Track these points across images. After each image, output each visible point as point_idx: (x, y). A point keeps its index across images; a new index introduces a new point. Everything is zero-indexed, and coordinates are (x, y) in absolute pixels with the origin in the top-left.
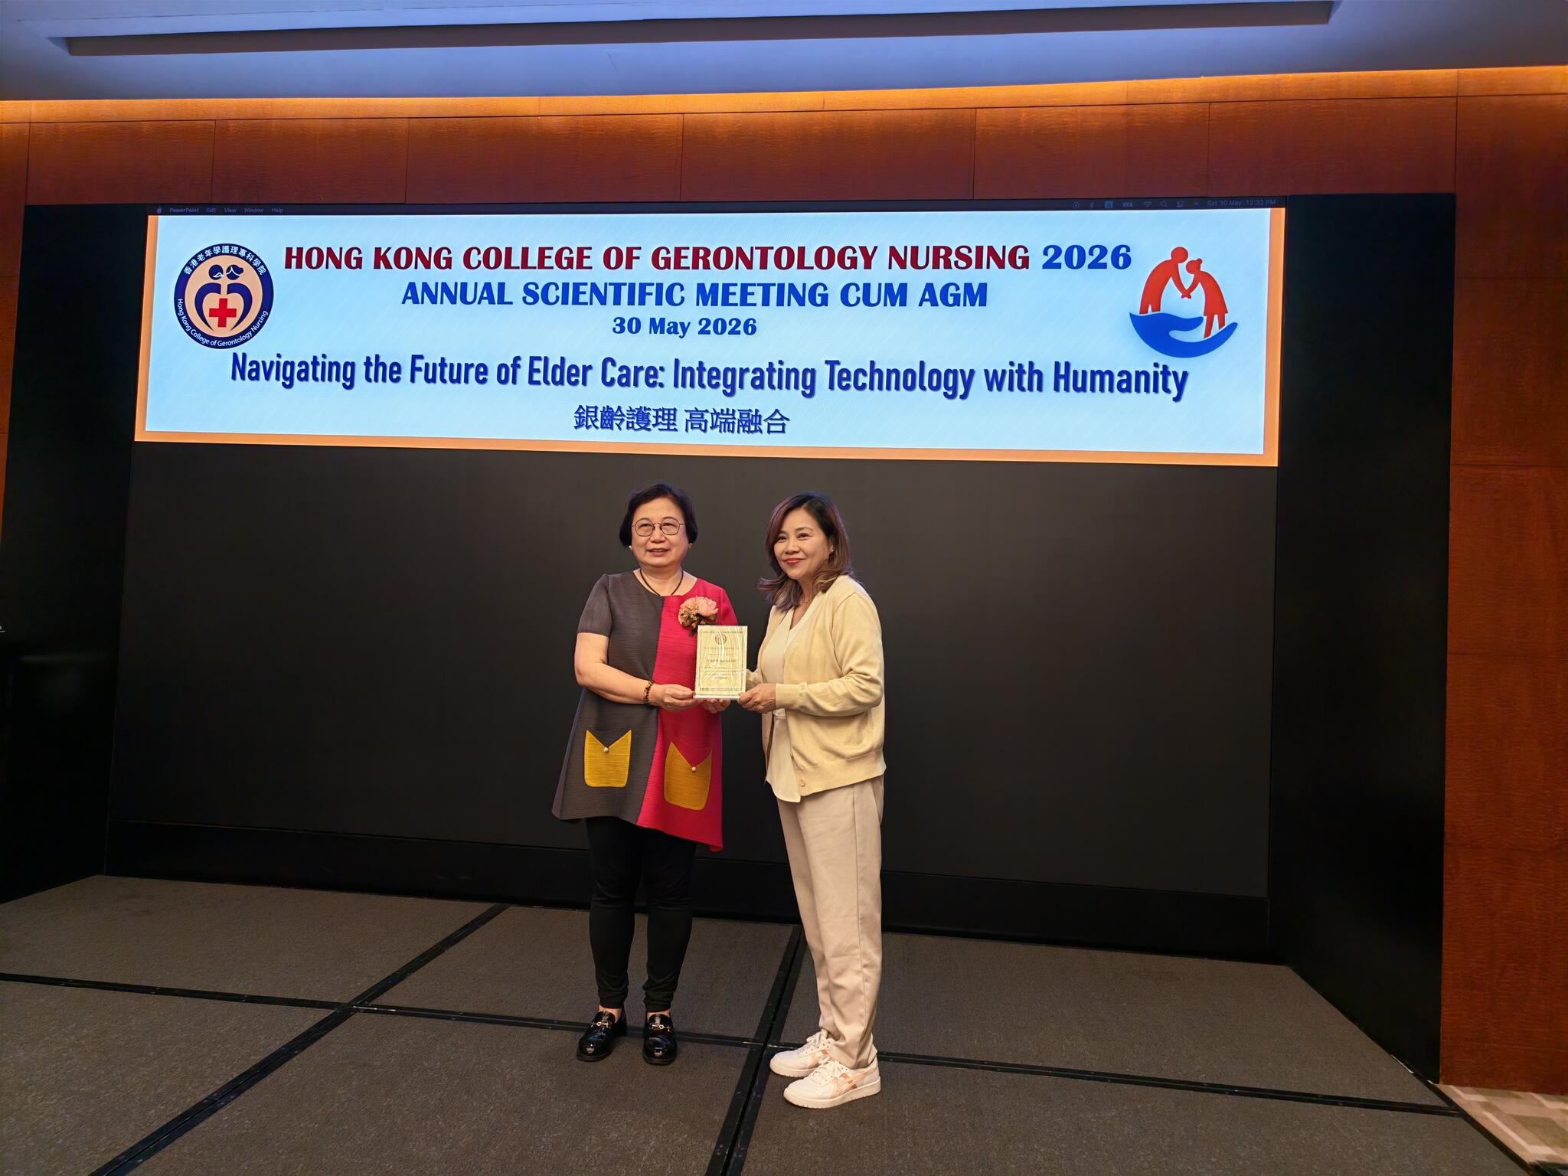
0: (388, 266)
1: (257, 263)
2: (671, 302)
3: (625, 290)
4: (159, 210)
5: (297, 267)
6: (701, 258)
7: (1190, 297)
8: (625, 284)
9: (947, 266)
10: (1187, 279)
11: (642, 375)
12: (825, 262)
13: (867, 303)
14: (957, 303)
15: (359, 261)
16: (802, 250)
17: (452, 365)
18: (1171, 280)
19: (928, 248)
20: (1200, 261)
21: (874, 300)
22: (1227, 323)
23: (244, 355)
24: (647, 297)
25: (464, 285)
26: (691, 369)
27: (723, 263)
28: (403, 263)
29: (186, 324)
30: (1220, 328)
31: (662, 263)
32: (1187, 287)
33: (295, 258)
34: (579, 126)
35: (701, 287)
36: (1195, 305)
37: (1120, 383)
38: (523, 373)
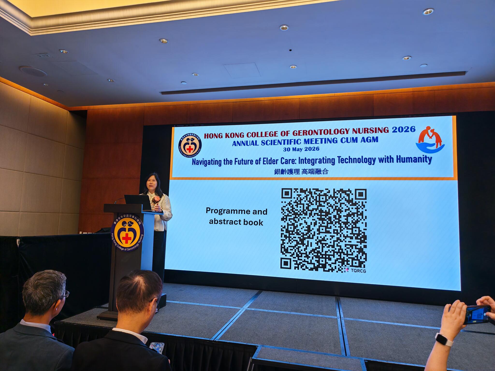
0: (229, 137)
1: (198, 137)
2: (297, 143)
3: (286, 141)
4: (175, 126)
5: (207, 138)
6: (305, 133)
7: (432, 138)
8: (286, 140)
9: (368, 132)
10: (431, 134)
11: (291, 161)
12: (336, 133)
13: (347, 142)
14: (370, 141)
15: (222, 136)
16: (330, 130)
17: (244, 160)
18: (426, 134)
19: (362, 128)
20: (434, 129)
21: (349, 141)
22: (442, 144)
23: (195, 159)
24: (292, 143)
25: (247, 141)
26: (303, 159)
27: (310, 134)
28: (232, 137)
29: (181, 152)
30: (440, 146)
31: (295, 134)
32: (431, 136)
33: (207, 136)
34: (274, 102)
35: (305, 140)
36: (433, 140)
37: (414, 160)
38: (262, 162)
